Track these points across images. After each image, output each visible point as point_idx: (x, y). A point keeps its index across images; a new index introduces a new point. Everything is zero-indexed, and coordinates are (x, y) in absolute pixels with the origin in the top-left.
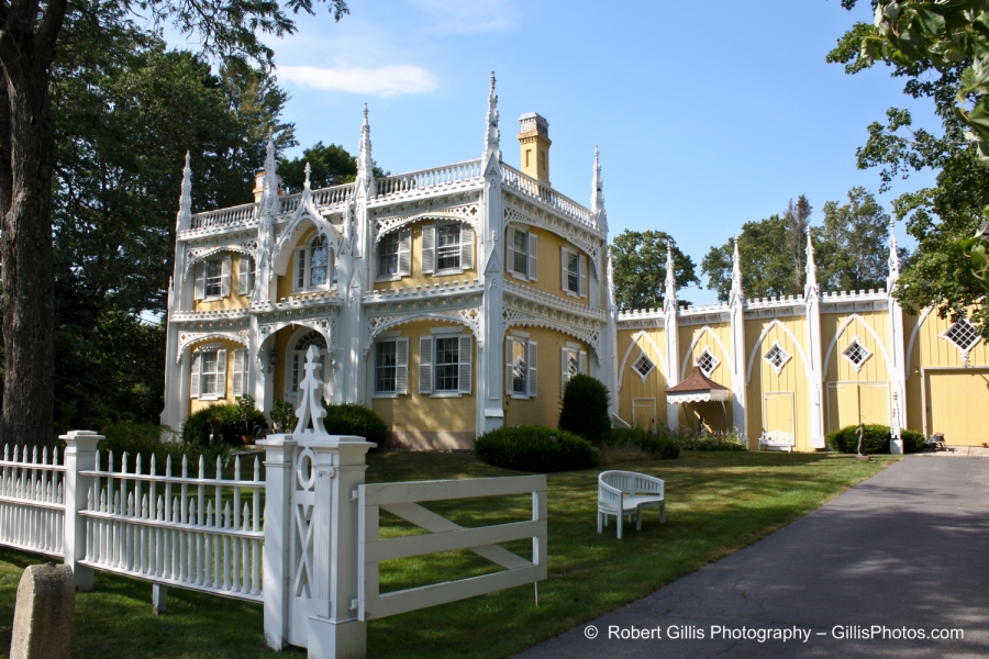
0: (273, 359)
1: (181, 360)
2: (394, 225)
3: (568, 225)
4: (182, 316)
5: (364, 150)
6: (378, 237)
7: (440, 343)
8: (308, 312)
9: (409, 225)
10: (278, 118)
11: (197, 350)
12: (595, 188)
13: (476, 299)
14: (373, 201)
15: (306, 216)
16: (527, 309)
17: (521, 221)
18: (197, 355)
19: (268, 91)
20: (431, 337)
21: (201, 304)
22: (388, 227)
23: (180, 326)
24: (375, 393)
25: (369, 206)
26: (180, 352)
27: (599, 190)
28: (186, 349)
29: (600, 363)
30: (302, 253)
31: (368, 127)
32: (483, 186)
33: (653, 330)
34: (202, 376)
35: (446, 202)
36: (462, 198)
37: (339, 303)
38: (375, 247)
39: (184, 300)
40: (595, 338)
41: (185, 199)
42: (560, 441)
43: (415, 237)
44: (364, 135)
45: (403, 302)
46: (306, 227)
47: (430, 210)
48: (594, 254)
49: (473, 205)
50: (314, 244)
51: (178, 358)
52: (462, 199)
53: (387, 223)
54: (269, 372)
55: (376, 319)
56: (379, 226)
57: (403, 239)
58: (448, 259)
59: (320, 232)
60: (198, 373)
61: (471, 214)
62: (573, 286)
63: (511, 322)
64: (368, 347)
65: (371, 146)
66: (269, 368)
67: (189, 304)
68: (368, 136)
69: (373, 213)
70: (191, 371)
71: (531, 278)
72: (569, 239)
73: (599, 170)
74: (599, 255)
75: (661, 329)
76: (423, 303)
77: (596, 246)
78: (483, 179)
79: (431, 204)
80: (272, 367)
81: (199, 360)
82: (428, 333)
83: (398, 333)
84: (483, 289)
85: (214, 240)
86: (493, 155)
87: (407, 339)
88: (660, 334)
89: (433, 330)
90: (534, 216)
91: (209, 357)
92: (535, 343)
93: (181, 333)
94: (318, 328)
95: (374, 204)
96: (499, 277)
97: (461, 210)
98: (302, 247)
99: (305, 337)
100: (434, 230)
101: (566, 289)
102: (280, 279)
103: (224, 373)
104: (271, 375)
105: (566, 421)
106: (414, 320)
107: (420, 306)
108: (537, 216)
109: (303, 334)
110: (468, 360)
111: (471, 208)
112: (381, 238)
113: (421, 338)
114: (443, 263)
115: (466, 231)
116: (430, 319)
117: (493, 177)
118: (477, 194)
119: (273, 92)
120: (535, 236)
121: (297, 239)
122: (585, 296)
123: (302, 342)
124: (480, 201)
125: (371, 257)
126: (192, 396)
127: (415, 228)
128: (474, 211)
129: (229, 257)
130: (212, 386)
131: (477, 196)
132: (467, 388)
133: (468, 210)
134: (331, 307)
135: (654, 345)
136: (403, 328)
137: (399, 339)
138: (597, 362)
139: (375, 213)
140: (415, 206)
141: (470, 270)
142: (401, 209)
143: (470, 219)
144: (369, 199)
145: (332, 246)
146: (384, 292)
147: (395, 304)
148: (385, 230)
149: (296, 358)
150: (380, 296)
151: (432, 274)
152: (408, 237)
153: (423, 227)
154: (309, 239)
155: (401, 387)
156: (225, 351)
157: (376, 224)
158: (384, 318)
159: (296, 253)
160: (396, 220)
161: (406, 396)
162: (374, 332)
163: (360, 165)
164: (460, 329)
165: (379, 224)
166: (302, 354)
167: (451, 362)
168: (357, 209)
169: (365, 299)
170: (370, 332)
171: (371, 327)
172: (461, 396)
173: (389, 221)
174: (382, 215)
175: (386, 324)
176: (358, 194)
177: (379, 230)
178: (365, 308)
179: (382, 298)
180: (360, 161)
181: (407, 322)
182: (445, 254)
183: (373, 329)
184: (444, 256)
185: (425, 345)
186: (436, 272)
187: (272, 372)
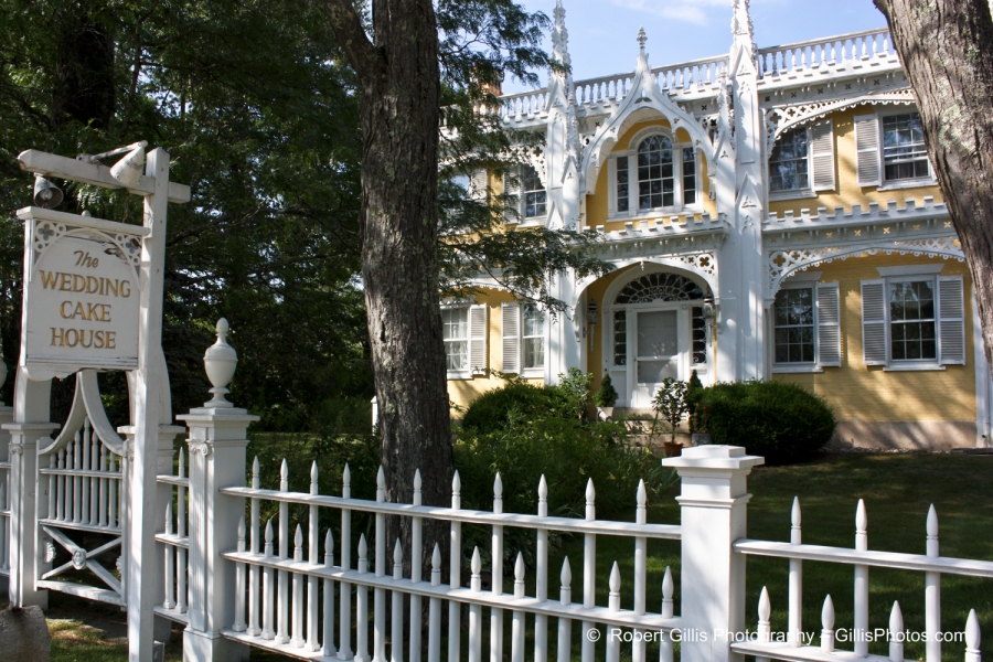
0: (593, 315)
2: (805, 115)
6: (777, 133)
7: (898, 289)
9: (835, 116)
14: (768, 79)
15: (643, 104)
20: (880, 281)
22: (794, 120)
25: (761, 87)
30: (622, 163)
37: (724, 229)
38: (772, 147)
43: (839, 132)
45: (842, 227)
46: (634, 121)
47: (877, 91)
50: (643, 148)
53: (792, 113)
55: (785, 254)
56: (776, 118)
57: (818, 137)
58: (901, 164)
59: (674, 126)
64: (772, 296)
69: (766, 97)
76: (876, 229)
79: (877, 81)
80: (587, 328)
82: (876, 275)
87: (835, 283)
89: (882, 271)
94: (696, 269)
95: (770, 84)
98: (622, 153)
99: (634, 283)
100: (877, 121)
103: (484, 338)
104: (586, 341)
106: (857, 255)
107: (870, 233)
109: (630, 281)
110: (957, 315)
112: (782, 134)
113: (866, 282)
114: (891, 172)
123: (625, 290)
125: (767, 162)
127: (839, 121)
129: (484, 171)
130: (457, 357)
132: (956, 355)
136: (827, 269)
139: (767, 99)
140: (848, 84)
142: (819, 90)
144: (760, 77)
145: (699, 146)
146: (805, 213)
147: (823, 231)
148: (788, 123)
149: (620, 315)
150: (799, 218)
151: (877, 186)
152: (828, 133)
153: (856, 118)
154: (637, 138)
155: (828, 354)
156: (484, 306)
157: (771, 114)
158: (799, 252)
159: (610, 161)
160: (808, 108)
161: (838, 370)
162: (783, 274)
163: (737, 27)
164: (938, 268)
165: (775, 114)
166: (632, 310)
167: (917, 318)
168: (738, 92)
169: (768, 224)
170: (774, 274)
171: (775, 266)
172: (944, 368)
173: (794, 109)
174: (780, 100)
175: (804, 262)
176: (740, 68)
177: (776, 122)
178: (767, 237)
179: (801, 221)
180: (737, 23)
181: (844, 258)
182: (896, 158)
183: (780, 268)
184: (894, 161)
185: (871, 295)
186: (884, 184)
187: (586, 337)
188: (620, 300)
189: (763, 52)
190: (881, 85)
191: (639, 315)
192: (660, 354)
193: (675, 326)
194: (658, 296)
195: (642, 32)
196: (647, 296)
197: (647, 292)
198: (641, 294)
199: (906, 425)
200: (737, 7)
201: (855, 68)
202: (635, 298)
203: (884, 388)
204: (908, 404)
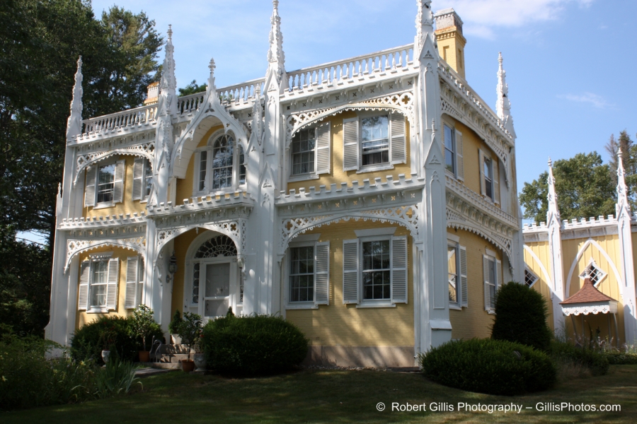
0: (172, 267)
1: (68, 270)
2: (311, 119)
3: (487, 125)
4: (71, 223)
5: (275, 41)
6: (293, 132)
7: (367, 247)
8: (214, 214)
9: (328, 118)
10: (155, 59)
11: (86, 259)
12: (500, 95)
13: (413, 196)
14: (287, 94)
15: (210, 113)
16: (460, 210)
17: (452, 115)
18: (86, 265)
19: (146, 35)
20: (356, 241)
21: (92, 211)
22: (305, 122)
23: (68, 234)
24: (289, 304)
25: (282, 100)
26: (68, 261)
27: (504, 96)
28: (73, 259)
29: (514, 272)
30: (204, 155)
31: (278, 18)
32: (418, 70)
33: (536, 244)
34: (91, 287)
35: (372, 91)
36: (392, 85)
37: (250, 203)
38: (289, 142)
39: (73, 207)
40: (509, 246)
41: (76, 104)
42: (527, 357)
43: (335, 131)
44: (275, 26)
45: (325, 201)
46: (209, 125)
47: (354, 101)
48: (505, 160)
49: (405, 93)
50: (217, 144)
51: (66, 267)
52: (391, 87)
53: (303, 118)
54: (168, 281)
55: (292, 221)
56: (293, 121)
57: (320, 134)
58: (374, 154)
59: (227, 129)
60: (87, 284)
61: (403, 104)
62: (489, 193)
64: (283, 253)
65: (282, 38)
66: (168, 277)
67: (79, 210)
68: (278, 28)
69: (286, 107)
70: (79, 281)
71: (459, 178)
72: (486, 141)
73: (503, 76)
74: (508, 160)
75: (543, 243)
76: (349, 201)
77: (506, 151)
78: (417, 63)
79: (355, 93)
80: (171, 276)
81: (88, 270)
82: (353, 236)
83: (317, 236)
84: (424, 183)
85: (107, 144)
86: (428, 37)
87: (327, 243)
88: (542, 248)
89: (358, 233)
91: (98, 267)
92: (464, 248)
93: (71, 242)
94: (228, 232)
95: (288, 97)
96: (442, 172)
97: (390, 99)
98: (203, 148)
99: (207, 243)
100: (357, 123)
101: (484, 194)
102: (179, 181)
103: (115, 283)
104: (170, 285)
106: (337, 221)
107: (345, 205)
108: (463, 112)
109: (205, 241)
110: (403, 266)
111: (403, 96)
112: (296, 133)
113: (345, 242)
114: (367, 160)
115: (395, 122)
116: (357, 219)
117: (429, 61)
118: (411, 81)
119: (151, 36)
120: (460, 134)
121: (199, 140)
122: (498, 203)
123: (202, 249)
124: (414, 88)
125: (284, 154)
126: (79, 308)
127: (334, 122)
128: (406, 100)
129: (123, 162)
130: (102, 297)
131: (410, 84)
132: (403, 296)
133: (399, 99)
134: (241, 207)
135: (536, 258)
136: (321, 231)
137: (318, 244)
138: (510, 271)
139: (288, 108)
140: (336, 96)
141: (402, 165)
142: (319, 101)
143: (402, 108)
144: (282, 92)
145: (240, 143)
146: (302, 191)
147: (314, 204)
148: (301, 125)
149: (197, 266)
150: (298, 195)
151: (356, 170)
152: (327, 131)
153: (344, 120)
154: (212, 138)
155: (322, 296)
156: (117, 259)
157: (290, 119)
158: (301, 220)
159: (196, 154)
160: (313, 114)
161: (328, 307)
162: (290, 236)
163: (271, 57)
164: (393, 230)
165: (293, 119)
166: (204, 262)
167: (380, 268)
168: (268, 103)
169: (279, 199)
170: (285, 236)
171: (286, 230)
172: (395, 306)
173: (304, 115)
174: (296, 108)
175: (304, 226)
176: (270, 87)
177: (293, 125)
178: (280, 208)
179: (299, 197)
180: (271, 53)
181: (328, 223)
182: (371, 149)
183: (288, 232)
184: (370, 152)
185: (349, 250)
186: (360, 169)
187: (171, 282)
188: (199, 255)
189: (289, 74)
190: (357, 97)
191: (209, 267)
192: (218, 295)
193: (228, 275)
194: (221, 252)
195: (212, 61)
196: (215, 252)
197: (214, 249)
198: (211, 251)
199: (369, 349)
200: (272, 43)
201: (339, 84)
202: (207, 254)
203: (355, 321)
204: (370, 334)
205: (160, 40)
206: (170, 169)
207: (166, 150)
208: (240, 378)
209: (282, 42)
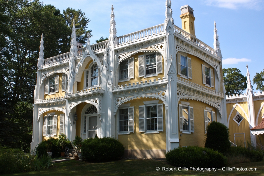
0: (75, 118)
1: (39, 120)
2: (126, 56)
3: (205, 54)
4: (39, 101)
5: (112, 25)
6: (119, 62)
7: (148, 108)
8: (89, 97)
9: (132, 56)
11: (46, 115)
12: (215, 39)
13: (164, 87)
14: (116, 46)
15: (88, 55)
16: (188, 92)
17: (184, 51)
18: (46, 118)
20: (144, 106)
21: (48, 96)
22: (124, 57)
23: (39, 106)
24: (119, 132)
25: (115, 49)
26: (39, 116)
27: (217, 40)
28: (41, 115)
29: (222, 117)
30: (88, 72)
31: (113, 15)
32: (165, 34)
33: (242, 103)
34: (47, 126)
35: (149, 44)
36: (156, 41)
37: (103, 92)
38: (118, 66)
39: (40, 94)
40: (219, 105)
41: (41, 53)
42: (208, 154)
43: (135, 61)
44: (112, 18)
45: (131, 90)
46: (89, 60)
47: (142, 48)
48: (217, 68)
49: (161, 44)
50: (92, 68)
51: (38, 119)
52: (156, 42)
53: (123, 56)
54: (74, 124)
55: (119, 99)
56: (119, 57)
57: (130, 62)
58: (151, 69)
59: (94, 62)
60: (46, 125)
61: (160, 48)
62: (208, 82)
63: (181, 97)
64: (116, 111)
65: (115, 23)
66: (74, 122)
67: (43, 96)
68: (114, 19)
69: (117, 52)
70: (43, 124)
71: (189, 78)
72: (205, 60)
73: (216, 31)
74: (219, 68)
75: (245, 102)
76: (140, 90)
77: (217, 64)
78: (165, 31)
79: (142, 45)
80: (75, 122)
81: (46, 120)
82: (143, 104)
83: (129, 104)
84: (167, 81)
85: (52, 69)
86: (169, 20)
87: (133, 107)
88: (245, 105)
89: (145, 103)
90: (189, 49)
91: (50, 118)
92: (192, 108)
93: (40, 109)
94: (94, 104)
95: (117, 48)
96: (175, 76)
97: (156, 47)
98: (87, 69)
99: (89, 108)
100: (144, 57)
101: (205, 83)
102: (78, 83)
103: (56, 125)
104: (75, 126)
105: (208, 143)
106: (136, 98)
107: (139, 91)
108: (191, 50)
109: (88, 107)
110: (161, 116)
111: (160, 45)
112: (121, 62)
113: (140, 106)
114: (148, 72)
115: (158, 56)
116: (143, 97)
117: (170, 30)
118: (163, 39)
120: (190, 59)
121: (85, 66)
122: (213, 87)
123: (87, 110)
124: (164, 42)
125: (116, 71)
126: (44, 135)
127: (135, 57)
128: (162, 47)
129: (58, 76)
130: (52, 130)
131: (163, 40)
132: (161, 129)
133: (159, 47)
134: (99, 94)
135: (242, 109)
136: (131, 102)
137: (130, 108)
138: (220, 116)
140: (135, 46)
141: (161, 74)
142: (129, 49)
143: (160, 50)
144: (114, 46)
145: (99, 67)
146: (122, 86)
147: (127, 91)
148: (122, 59)
149: (85, 118)
150: (120, 88)
151: (143, 77)
152: (133, 61)
153: (139, 56)
154: (91, 65)
155: (131, 129)
156: (56, 115)
157: (118, 56)
158: (122, 98)
159: (85, 72)
160: (127, 54)
161: (134, 133)
162: (118, 104)
163: (111, 31)
164: (157, 101)
165: (119, 56)
166: (88, 116)
167: (153, 117)
168: (110, 50)
169: (114, 90)
170: (116, 105)
171: (117, 102)
172: (159, 133)
173: (124, 55)
174: (120, 52)
175: (124, 101)
176: (110, 44)
177: (119, 59)
178: (114, 94)
179: (121, 89)
180: (111, 30)
181: (132, 99)
182: (149, 68)
183: (118, 103)
184: (149, 69)
185: (141, 110)
186: (145, 76)
187: (75, 124)
188: (86, 113)
189: (118, 38)
190: (143, 46)
191: (90, 118)
192: (94, 129)
193: (97, 119)
196: (92, 112)
197: (92, 110)
198: (90, 111)
199: (149, 150)
200: (111, 25)
201: (136, 42)
202: (89, 113)
203: (144, 139)
204: (151, 144)
205: (88, 20)
206: (74, 78)
207: (72, 71)
208: (94, 163)
209: (115, 25)
